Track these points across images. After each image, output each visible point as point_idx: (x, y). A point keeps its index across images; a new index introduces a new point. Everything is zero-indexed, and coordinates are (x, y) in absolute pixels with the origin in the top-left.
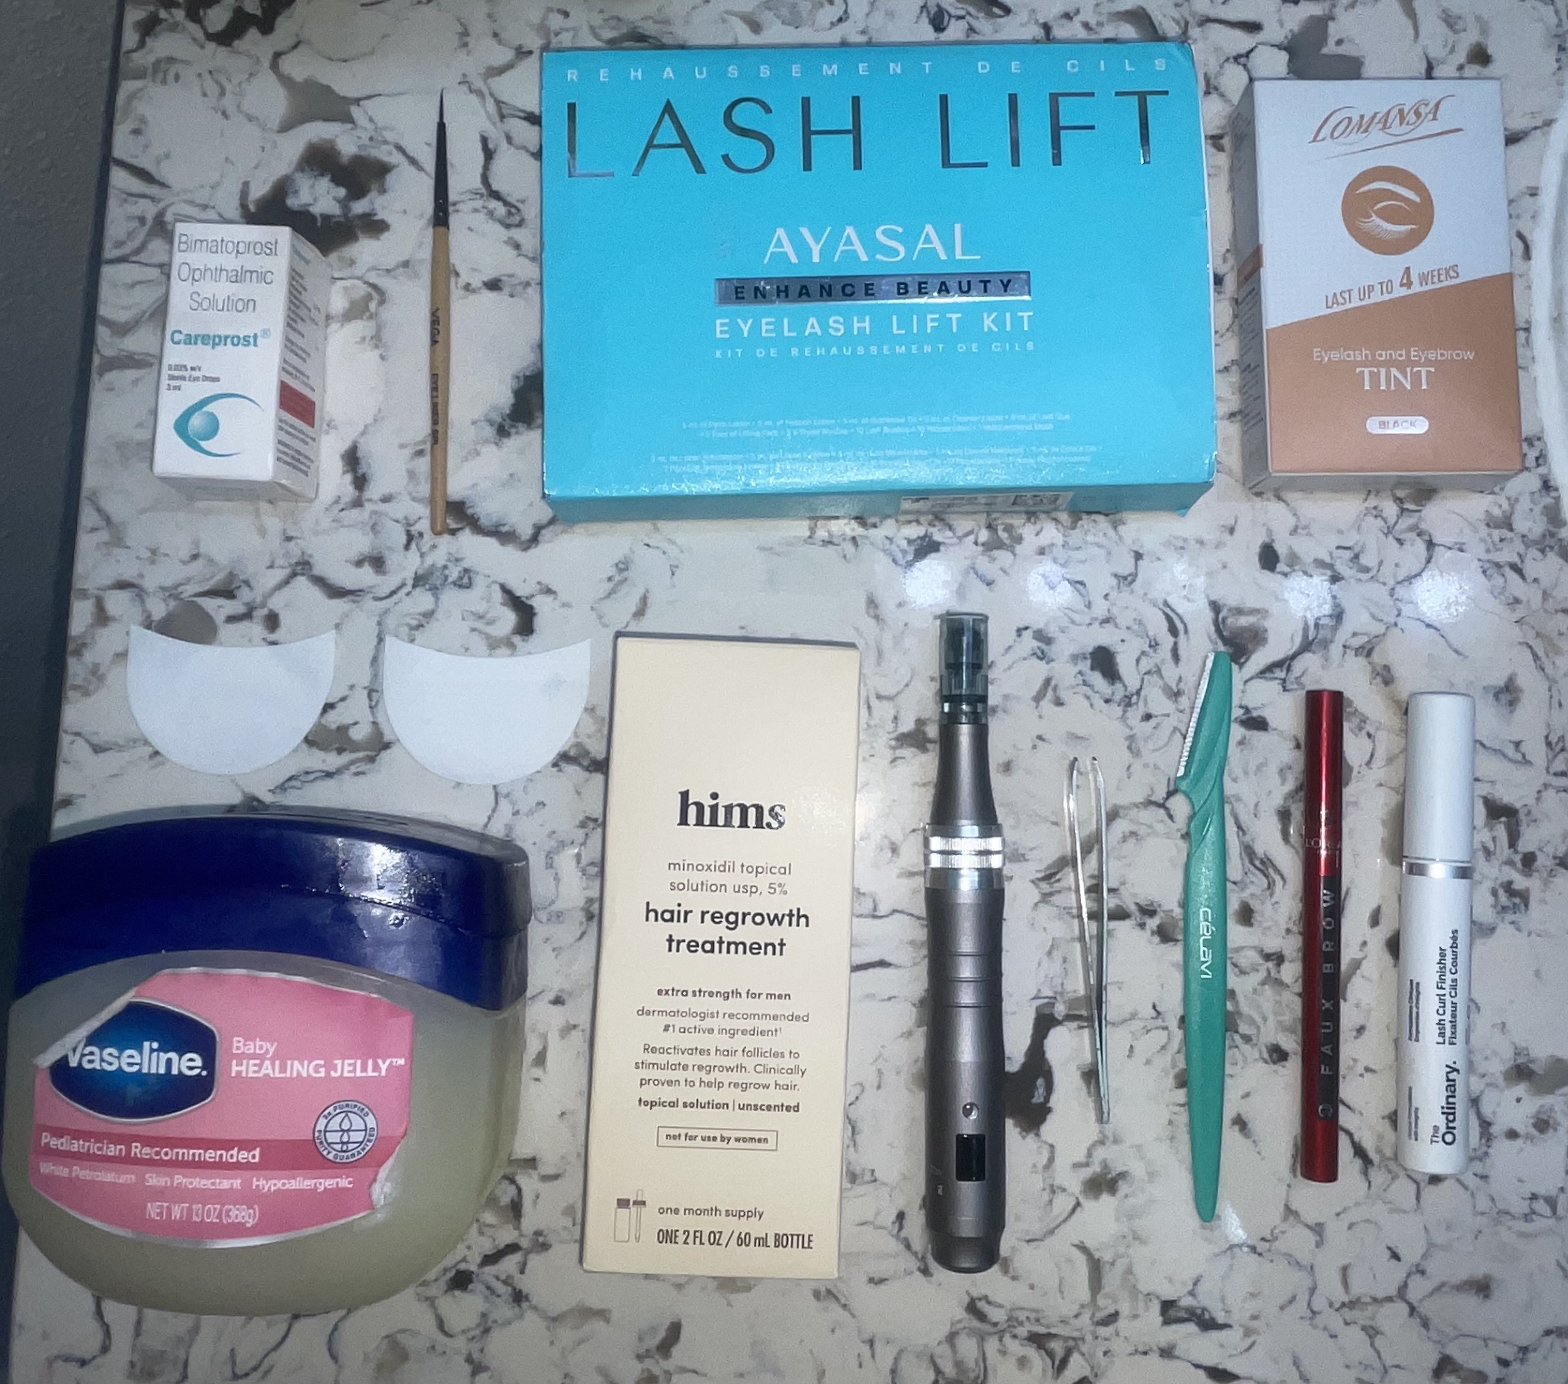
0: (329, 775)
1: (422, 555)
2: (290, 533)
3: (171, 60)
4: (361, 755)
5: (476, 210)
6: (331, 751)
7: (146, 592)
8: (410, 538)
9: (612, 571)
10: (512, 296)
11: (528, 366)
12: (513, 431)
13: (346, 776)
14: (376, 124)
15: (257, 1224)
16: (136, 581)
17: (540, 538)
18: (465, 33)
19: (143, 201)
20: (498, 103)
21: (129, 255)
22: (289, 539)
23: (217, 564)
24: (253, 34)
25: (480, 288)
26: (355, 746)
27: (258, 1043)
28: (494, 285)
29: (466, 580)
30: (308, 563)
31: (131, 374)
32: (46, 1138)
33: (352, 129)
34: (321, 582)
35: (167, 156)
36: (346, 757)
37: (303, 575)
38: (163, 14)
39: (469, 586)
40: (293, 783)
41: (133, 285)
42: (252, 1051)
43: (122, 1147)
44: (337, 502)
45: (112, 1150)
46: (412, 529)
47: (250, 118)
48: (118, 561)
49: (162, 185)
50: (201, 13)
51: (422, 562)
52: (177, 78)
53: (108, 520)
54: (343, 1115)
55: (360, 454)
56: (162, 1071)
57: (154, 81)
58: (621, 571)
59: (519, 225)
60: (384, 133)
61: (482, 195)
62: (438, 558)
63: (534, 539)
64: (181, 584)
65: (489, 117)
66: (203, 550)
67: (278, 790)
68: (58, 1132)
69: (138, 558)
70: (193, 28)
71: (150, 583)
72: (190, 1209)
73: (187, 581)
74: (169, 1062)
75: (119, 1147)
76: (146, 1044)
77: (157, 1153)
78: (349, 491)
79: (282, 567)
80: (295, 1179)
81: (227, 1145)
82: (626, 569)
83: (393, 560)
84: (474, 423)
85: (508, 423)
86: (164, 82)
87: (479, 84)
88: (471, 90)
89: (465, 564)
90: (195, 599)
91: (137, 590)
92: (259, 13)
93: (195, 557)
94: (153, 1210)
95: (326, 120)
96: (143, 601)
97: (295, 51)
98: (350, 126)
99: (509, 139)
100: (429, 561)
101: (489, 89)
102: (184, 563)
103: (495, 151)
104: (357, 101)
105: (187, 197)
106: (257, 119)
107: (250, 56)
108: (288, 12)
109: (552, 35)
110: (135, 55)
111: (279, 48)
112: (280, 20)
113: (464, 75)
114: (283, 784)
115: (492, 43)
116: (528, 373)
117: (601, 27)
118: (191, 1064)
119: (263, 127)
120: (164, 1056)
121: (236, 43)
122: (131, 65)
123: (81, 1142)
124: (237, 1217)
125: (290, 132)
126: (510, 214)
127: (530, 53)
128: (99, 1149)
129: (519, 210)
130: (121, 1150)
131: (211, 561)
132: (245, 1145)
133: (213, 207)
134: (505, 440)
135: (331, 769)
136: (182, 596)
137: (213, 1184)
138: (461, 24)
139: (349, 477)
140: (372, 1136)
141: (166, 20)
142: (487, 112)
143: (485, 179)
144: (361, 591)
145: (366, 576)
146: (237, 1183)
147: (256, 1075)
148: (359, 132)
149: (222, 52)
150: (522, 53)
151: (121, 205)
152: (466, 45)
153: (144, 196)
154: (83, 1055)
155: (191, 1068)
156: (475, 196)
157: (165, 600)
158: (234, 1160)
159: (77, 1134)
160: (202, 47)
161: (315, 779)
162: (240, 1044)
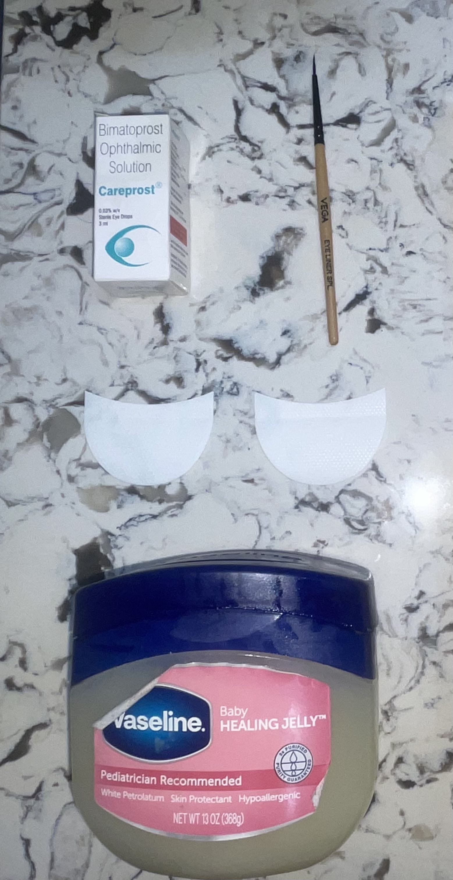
0: (154, 517)
1: (207, 375)
2: (123, 363)
3: (34, 60)
4: (174, 503)
5: (232, 149)
6: (155, 502)
7: (36, 405)
8: (199, 364)
9: (328, 381)
10: (257, 204)
11: (270, 250)
12: (261, 292)
13: (165, 517)
14: (165, 96)
15: (243, 824)
16: (28, 397)
17: (282, 361)
18: (221, 33)
19: (21, 153)
20: (244, 78)
21: (13, 188)
22: (122, 367)
23: (78, 385)
24: (85, 40)
25: (237, 200)
26: (170, 499)
27: (236, 709)
28: (245, 198)
29: (235, 390)
30: (135, 382)
31: (19, 265)
32: (104, 773)
33: (151, 100)
34: (143, 394)
35: (35, 122)
36: (165, 505)
37: (132, 390)
38: (27, 30)
39: (237, 394)
40: (132, 522)
41: (17, 208)
42: (232, 714)
43: (155, 778)
44: (151, 343)
45: (148, 781)
46: (200, 358)
47: (86, 96)
48: (17, 385)
49: (33, 142)
50: (52, 28)
51: (207, 380)
52: (38, 71)
53: (9, 358)
54: (292, 752)
55: (164, 311)
56: (176, 729)
57: (24, 75)
58: (334, 381)
59: (260, 158)
60: (170, 101)
61: (236, 139)
62: (217, 376)
63: (278, 362)
64: (56, 399)
65: (239, 88)
66: (69, 376)
67: (123, 527)
68: (112, 770)
69: (29, 382)
70: (47, 39)
71: (37, 398)
72: (201, 817)
73: (60, 396)
74: (180, 723)
75: (152, 778)
76: (165, 713)
77: (177, 782)
78: (159, 335)
79: (120, 385)
80: (265, 795)
81: (221, 775)
82: (337, 380)
83: (189, 378)
84: (237, 288)
85: (257, 287)
86: (30, 74)
87: (231, 66)
88: (226, 70)
89: (234, 380)
90: (66, 407)
91: (30, 403)
92: (88, 26)
93: (65, 380)
94: (177, 818)
95: (134, 94)
96: (33, 410)
97: (112, 51)
98: (150, 97)
99: (252, 102)
100: (212, 378)
101: (237, 69)
102: (58, 384)
103: (243, 109)
104: (153, 81)
105: (50, 148)
106: (90, 96)
107: (84, 55)
108: (106, 24)
109: (277, 31)
110: (11, 58)
111: (102, 48)
112: (102, 30)
113: (221, 61)
114: (126, 523)
115: (238, 38)
116: (270, 255)
117: (308, 24)
118: (195, 724)
119: (95, 102)
120: (177, 720)
121: (75, 46)
122: (9, 64)
123: (127, 776)
124: (231, 820)
125: (112, 103)
126: (254, 151)
127: (263, 43)
128: (139, 780)
129: (259, 147)
130: (153, 780)
131: (74, 383)
132: (233, 775)
133: (66, 155)
134: (256, 299)
135: (156, 513)
136: (58, 406)
137: (214, 800)
138: (218, 27)
139: (159, 326)
140: (309, 765)
141: (29, 34)
142: (237, 85)
143: (237, 129)
144: (170, 399)
145: (172, 389)
146: (229, 799)
147: (236, 730)
148: (156, 101)
149: (67, 51)
150: (258, 44)
151: (7, 156)
152: (221, 40)
153: (21, 149)
154: (124, 721)
155: (194, 727)
156: (231, 140)
157: (47, 409)
158: (226, 784)
159: (124, 771)
160: (53, 50)
161: (146, 519)
162: (225, 711)
